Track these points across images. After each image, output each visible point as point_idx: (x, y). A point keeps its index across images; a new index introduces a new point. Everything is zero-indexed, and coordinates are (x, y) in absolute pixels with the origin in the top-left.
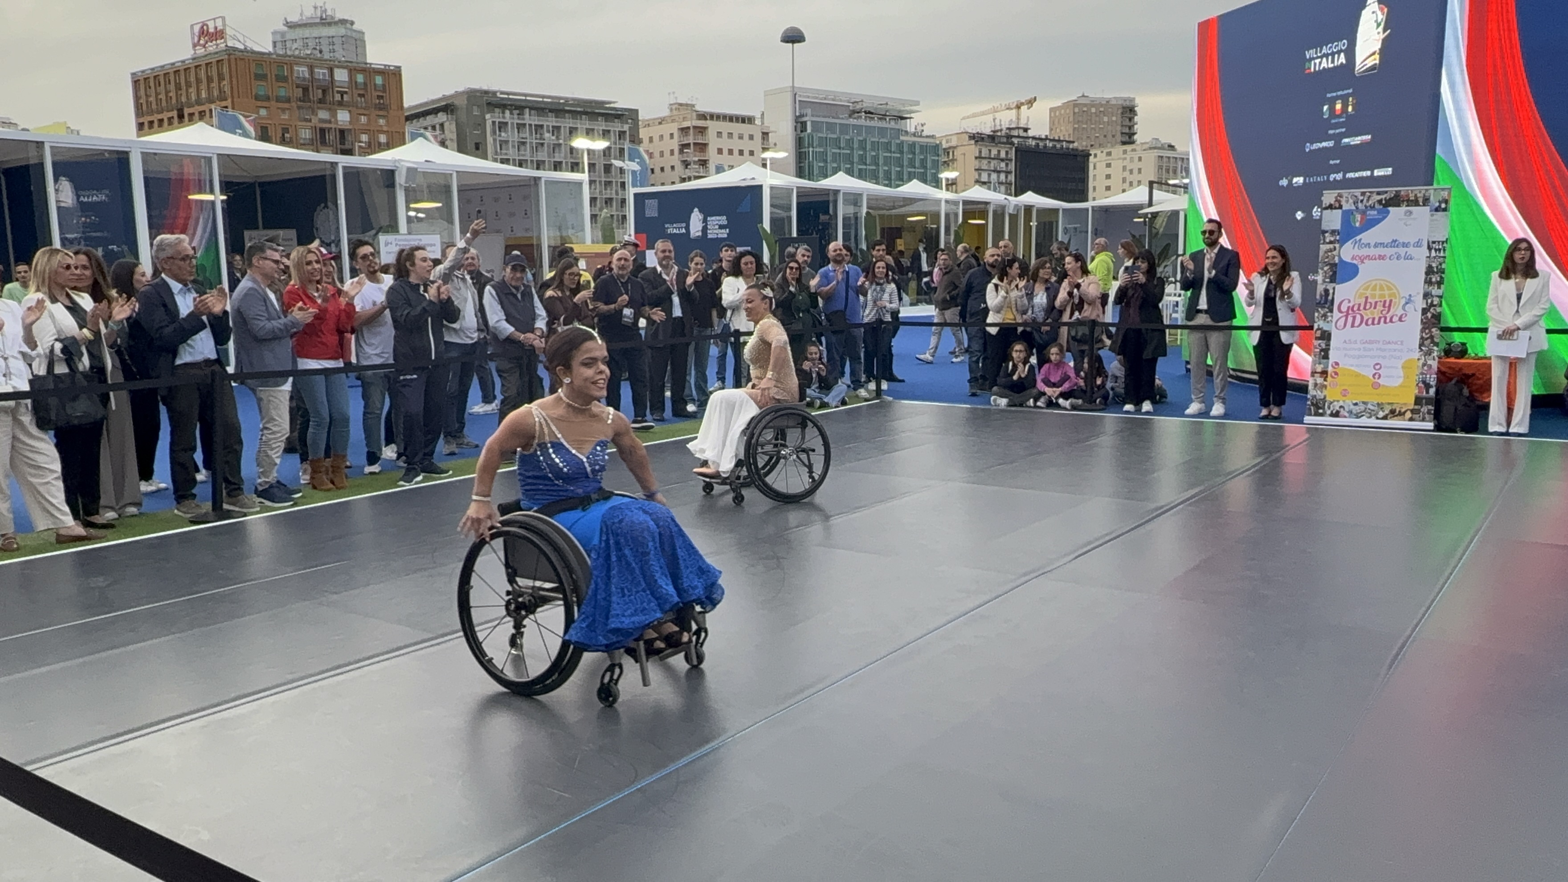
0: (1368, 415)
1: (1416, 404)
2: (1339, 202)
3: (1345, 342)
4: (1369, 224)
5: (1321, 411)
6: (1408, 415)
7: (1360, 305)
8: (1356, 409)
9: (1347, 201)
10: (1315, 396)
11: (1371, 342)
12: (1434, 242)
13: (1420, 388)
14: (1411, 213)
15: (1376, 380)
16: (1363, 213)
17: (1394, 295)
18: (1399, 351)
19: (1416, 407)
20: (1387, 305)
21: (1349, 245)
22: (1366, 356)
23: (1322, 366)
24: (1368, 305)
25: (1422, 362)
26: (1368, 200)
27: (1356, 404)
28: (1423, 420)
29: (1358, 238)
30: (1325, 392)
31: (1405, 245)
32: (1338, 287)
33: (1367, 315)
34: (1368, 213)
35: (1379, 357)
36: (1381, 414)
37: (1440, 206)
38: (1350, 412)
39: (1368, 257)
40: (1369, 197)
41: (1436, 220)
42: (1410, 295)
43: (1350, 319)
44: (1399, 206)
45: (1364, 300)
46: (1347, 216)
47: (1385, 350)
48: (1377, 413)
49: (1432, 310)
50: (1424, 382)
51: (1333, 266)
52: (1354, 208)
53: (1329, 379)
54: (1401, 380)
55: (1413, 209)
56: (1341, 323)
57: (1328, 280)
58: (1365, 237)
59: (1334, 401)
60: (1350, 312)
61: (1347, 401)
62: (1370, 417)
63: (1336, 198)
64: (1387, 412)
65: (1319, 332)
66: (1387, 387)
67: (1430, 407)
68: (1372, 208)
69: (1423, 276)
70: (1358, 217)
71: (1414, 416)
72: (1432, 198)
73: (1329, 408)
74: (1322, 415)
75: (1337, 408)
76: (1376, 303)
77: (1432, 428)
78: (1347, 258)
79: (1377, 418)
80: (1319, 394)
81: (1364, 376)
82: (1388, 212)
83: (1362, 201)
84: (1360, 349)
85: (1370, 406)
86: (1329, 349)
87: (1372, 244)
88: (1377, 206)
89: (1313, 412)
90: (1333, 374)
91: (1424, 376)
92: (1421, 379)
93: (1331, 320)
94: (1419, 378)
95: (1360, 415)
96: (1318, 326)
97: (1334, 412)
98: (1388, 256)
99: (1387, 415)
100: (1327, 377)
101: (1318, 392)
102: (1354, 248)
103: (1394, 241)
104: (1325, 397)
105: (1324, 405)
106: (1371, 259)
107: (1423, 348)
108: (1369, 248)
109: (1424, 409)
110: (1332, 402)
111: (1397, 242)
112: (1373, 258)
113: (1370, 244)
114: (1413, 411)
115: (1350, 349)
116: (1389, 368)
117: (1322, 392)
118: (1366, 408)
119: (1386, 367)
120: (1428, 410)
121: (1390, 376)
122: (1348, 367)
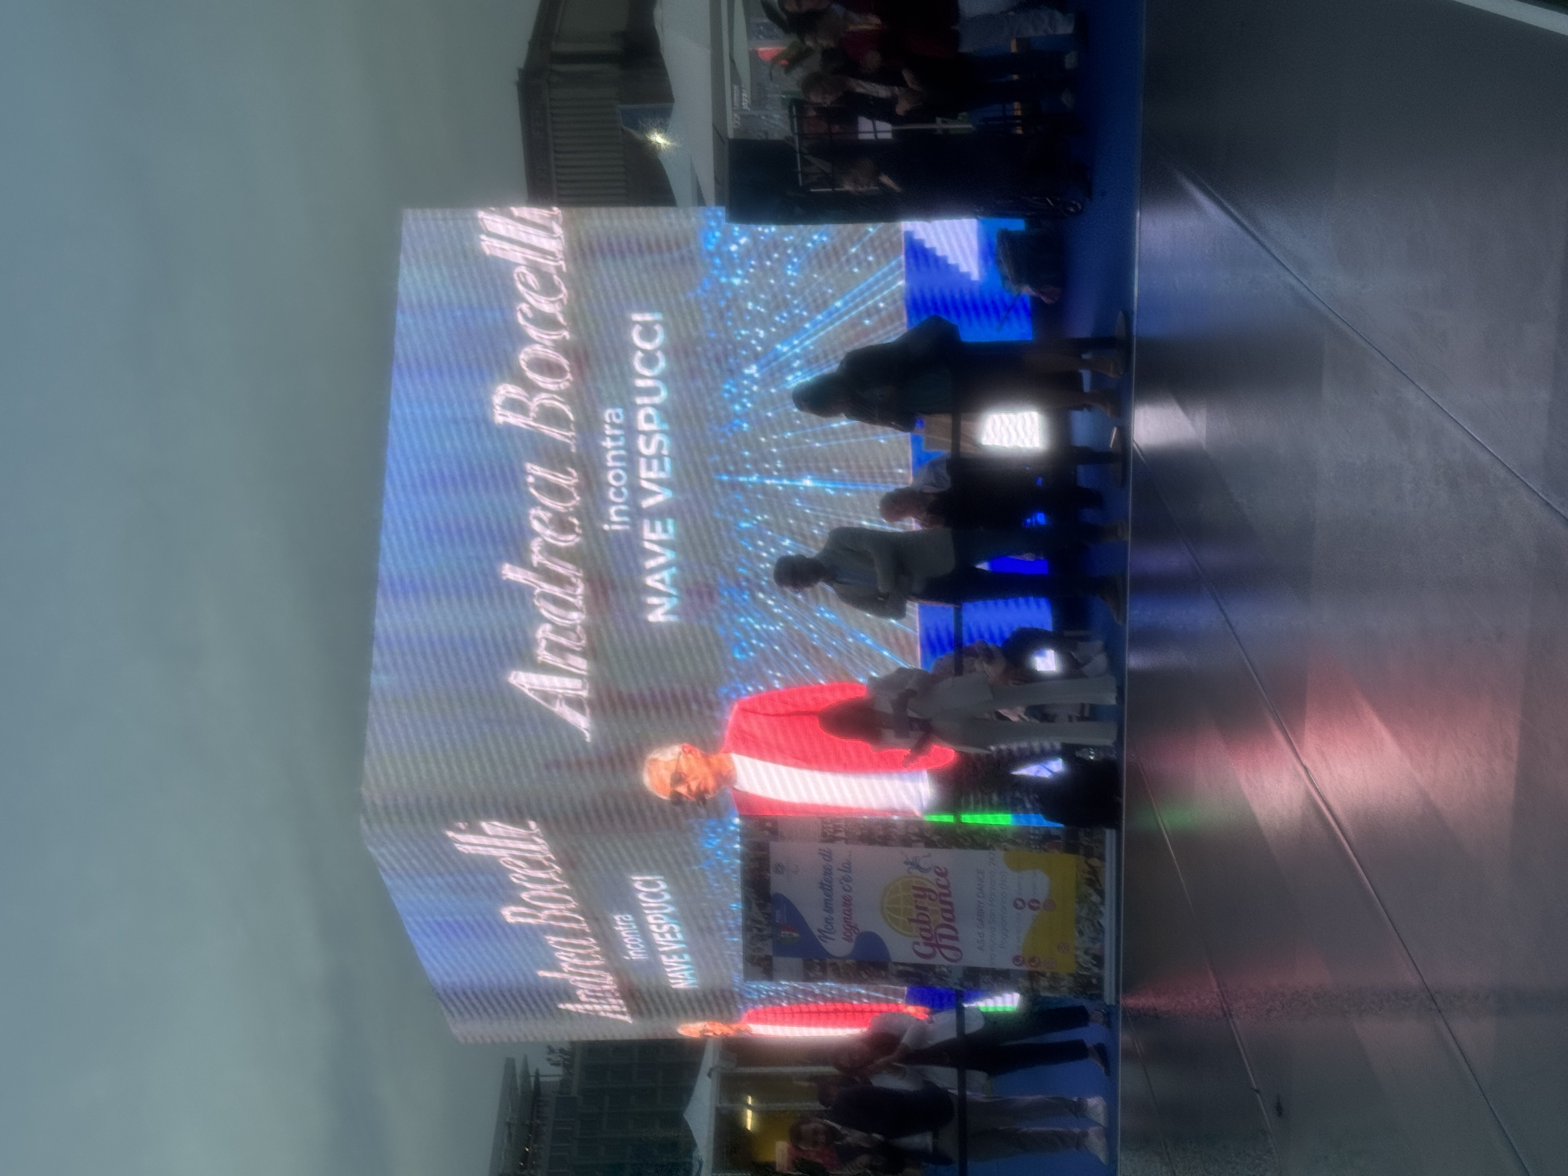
0: (1097, 917)
1: (1077, 853)
2: (760, 959)
3: (981, 948)
4: (796, 920)
5: (1094, 981)
6: (1095, 862)
7: (922, 930)
8: (1089, 933)
9: (760, 949)
10: (1068, 988)
11: (980, 913)
12: (824, 835)
13: (1051, 847)
15: (1042, 905)
18: (993, 876)
19: (1082, 851)
21: (828, 946)
22: (1004, 921)
23: (1020, 980)
24: (921, 918)
25: (1009, 846)
26: (759, 922)
27: (1081, 933)
28: (1102, 842)
29: (817, 933)
30: (1064, 974)
31: (828, 871)
32: (894, 958)
34: (777, 921)
35: (1004, 902)
36: (1095, 898)
38: (1094, 940)
39: (847, 921)
40: (754, 920)
42: (906, 863)
43: (945, 942)
44: (769, 881)
45: (914, 925)
46: (782, 949)
47: (993, 894)
48: (1094, 904)
49: (929, 836)
50: (1041, 842)
51: (860, 966)
52: (771, 939)
53: (1041, 969)
54: (1038, 872)
55: (773, 862)
57: (883, 973)
58: (815, 924)
59: (1078, 963)
61: (1077, 944)
62: (1101, 913)
64: (1091, 891)
65: (966, 984)
66: (1051, 890)
67: (1082, 833)
68: (770, 916)
70: (784, 934)
71: (1096, 854)
73: (1089, 969)
74: (1100, 979)
75: (1088, 958)
76: (917, 907)
77: (1114, 832)
78: (849, 947)
79: (1103, 903)
80: (1067, 983)
81: (1035, 922)
82: (777, 895)
83: (760, 930)
84: (993, 930)
85: (1083, 914)
86: (993, 969)
87: (826, 914)
88: (769, 909)
89: (1098, 991)
90: (1032, 964)
91: (1031, 842)
92: (1038, 847)
93: (946, 968)
94: (1036, 848)
95: (1098, 926)
96: (955, 984)
97: (1095, 962)
98: (844, 892)
99: (1096, 890)
100: (1039, 973)
101: (1063, 984)
102: (833, 939)
103: (822, 886)
104: (1071, 975)
105: (1084, 976)
106: (849, 915)
107: (988, 844)
108: (832, 919)
109: (1084, 840)
110: (1080, 965)
111: (824, 882)
112: (847, 912)
113: (825, 919)
114: (1088, 856)
115: (993, 941)
116: (1020, 889)
117: (1064, 979)
118: (1087, 919)
119: (1019, 893)
120: (1085, 836)
121: (1034, 888)
122: (1021, 945)
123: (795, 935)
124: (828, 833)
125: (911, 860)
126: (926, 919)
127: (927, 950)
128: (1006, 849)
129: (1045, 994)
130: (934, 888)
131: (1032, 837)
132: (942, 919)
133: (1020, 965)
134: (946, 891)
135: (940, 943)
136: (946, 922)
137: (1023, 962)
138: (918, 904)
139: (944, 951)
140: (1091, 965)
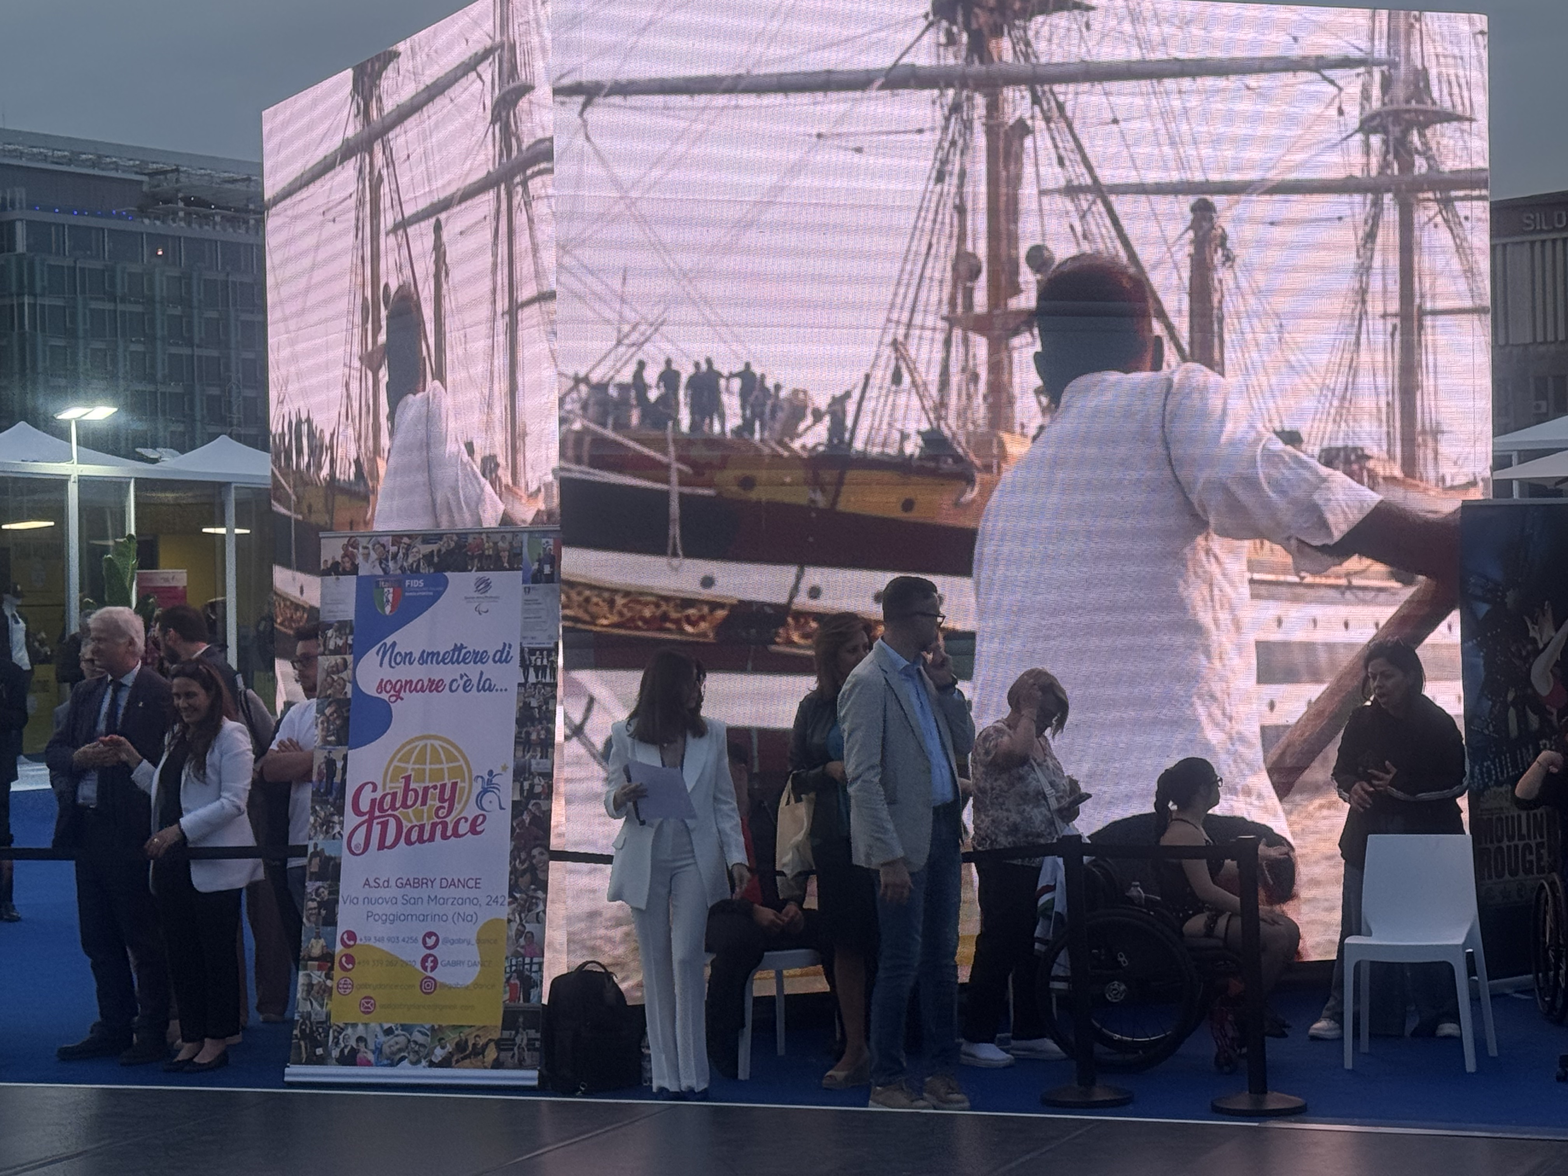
0: (412, 1057)
1: (504, 1028)
2: (352, 557)
3: (367, 883)
4: (409, 610)
5: (319, 1051)
6: (491, 1054)
8: (388, 1044)
9: (367, 556)
10: (309, 1014)
11: (419, 883)
12: (532, 651)
13: (513, 987)
14: (487, 584)
15: (429, 974)
16: (398, 584)
17: (456, 772)
18: (471, 901)
19: (506, 1034)
20: (446, 797)
21: (371, 658)
22: (406, 918)
24: (411, 793)
25: (514, 926)
26: (406, 555)
27: (389, 1032)
28: (520, 1065)
29: (389, 641)
30: (330, 1006)
31: (479, 657)
32: (353, 755)
33: (411, 821)
34: (407, 582)
35: (433, 919)
36: (439, 1054)
37: (540, 570)
38: (378, 1051)
39: (408, 685)
40: (409, 547)
41: (536, 602)
42: (491, 773)
43: (377, 829)
44: (465, 570)
46: (367, 589)
47: (445, 901)
48: (431, 1052)
49: (530, 807)
50: (520, 974)
51: (342, 705)
52: (381, 573)
53: (337, 972)
54: (477, 970)
55: (492, 575)
56: (359, 838)
57: (333, 738)
58: (403, 638)
59: (347, 1026)
60: (377, 813)
61: (372, 1025)
62: (415, 1063)
63: (345, 548)
64: (449, 1048)
65: (316, 861)
66: (450, 988)
67: (533, 1034)
68: (415, 572)
69: (513, 728)
70: (389, 593)
71: (505, 1056)
72: (525, 550)
73: (337, 1044)
74: (321, 1061)
75: (353, 1043)
76: (426, 790)
77: (535, 1083)
78: (369, 688)
79: (432, 1064)
80: (317, 1011)
81: (405, 964)
82: (446, 582)
83: (395, 556)
84: (394, 901)
85: (418, 1037)
86: (337, 901)
87: (417, 655)
88: (424, 570)
89: (304, 1055)
90: (344, 959)
91: (520, 959)
92: (514, 968)
93: (339, 833)
94: (511, 966)
95: (398, 1057)
96: (316, 845)
97: (346, 1051)
98: (447, 682)
99: (451, 1054)
100: (332, 968)
101: (315, 1004)
102: (381, 664)
103: (458, 648)
104: (328, 1015)
105: (328, 1036)
106: (415, 689)
107: (518, 895)
108: (411, 663)
109: (522, 1039)
110: (343, 1029)
111: (464, 651)
112: (419, 687)
113: (411, 653)
114: (501, 1044)
115: (377, 900)
116: (453, 942)
117: (322, 1006)
118: (409, 1041)
119: (446, 941)
120: (529, 1040)
121: (455, 964)
122: (372, 943)
123: (388, 609)
124: (533, 658)
125: (494, 781)
126: (409, 803)
127: (364, 806)
128: (509, 921)
129: (301, 979)
130: (454, 814)
131: (527, 960)
132: (410, 825)
133: (342, 939)
134: (449, 833)
135: (375, 821)
136: (405, 830)
137: (346, 946)
138: (432, 790)
139: (363, 830)
140: (342, 1045)
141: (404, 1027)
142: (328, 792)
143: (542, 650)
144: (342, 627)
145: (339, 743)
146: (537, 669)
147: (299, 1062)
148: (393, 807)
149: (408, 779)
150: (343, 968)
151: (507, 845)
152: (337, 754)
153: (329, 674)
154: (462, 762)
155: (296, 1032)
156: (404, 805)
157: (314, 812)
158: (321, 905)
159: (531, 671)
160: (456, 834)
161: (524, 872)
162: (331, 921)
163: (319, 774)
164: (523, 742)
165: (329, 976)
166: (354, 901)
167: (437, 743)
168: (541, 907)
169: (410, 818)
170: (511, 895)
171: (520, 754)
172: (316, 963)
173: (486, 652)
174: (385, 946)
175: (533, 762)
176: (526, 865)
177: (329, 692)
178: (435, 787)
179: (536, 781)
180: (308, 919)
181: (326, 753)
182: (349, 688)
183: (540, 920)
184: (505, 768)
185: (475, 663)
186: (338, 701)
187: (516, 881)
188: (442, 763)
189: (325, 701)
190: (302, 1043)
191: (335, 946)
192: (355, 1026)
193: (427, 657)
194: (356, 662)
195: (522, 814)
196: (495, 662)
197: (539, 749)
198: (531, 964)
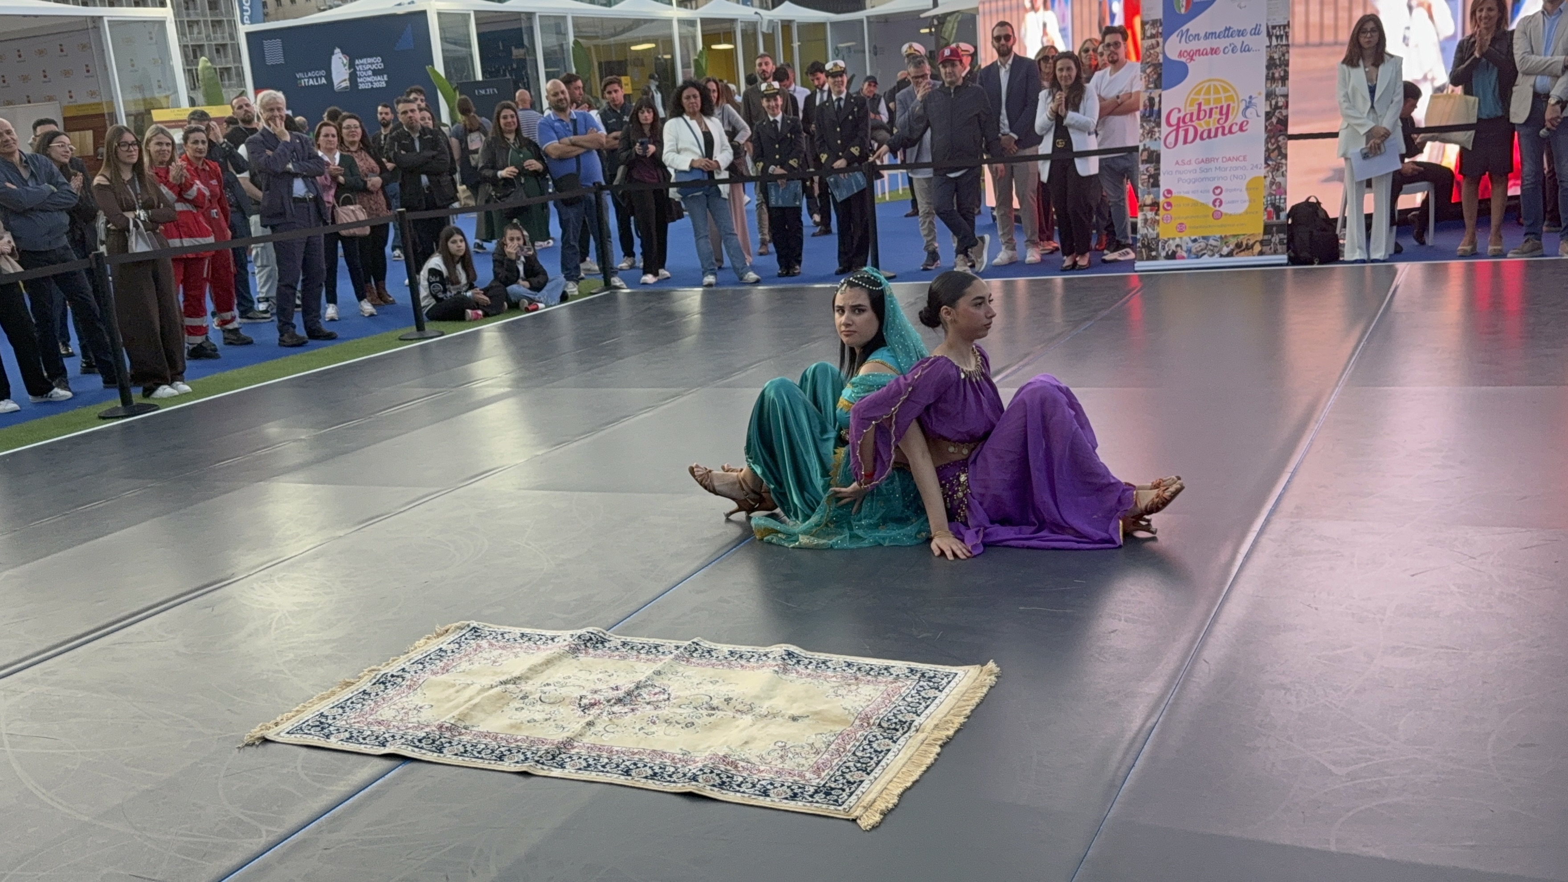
0: (1210, 253)
1: (1265, 233)
3: (1177, 163)
4: (1197, 9)
5: (1154, 253)
6: (1257, 248)
7: (1192, 114)
8: (1195, 247)
10: (1146, 235)
11: (1208, 160)
12: (1274, 27)
13: (1269, 214)
15: (1217, 208)
18: (1242, 168)
19: (1266, 237)
21: (1174, 38)
22: (1202, 180)
23: (1152, 196)
24: (1202, 114)
25: (1269, 179)
27: (1195, 241)
28: (1275, 252)
29: (1184, 28)
30: (1158, 229)
31: (1241, 33)
32: (1165, 94)
35: (1219, 179)
36: (1225, 250)
38: (1189, 251)
39: (1198, 52)
42: (1251, 97)
45: (1196, 107)
47: (1226, 169)
48: (1221, 249)
49: (1276, 114)
50: (1273, 205)
51: (1157, 66)
53: (1162, 212)
54: (1247, 204)
57: (1152, 86)
58: (1194, 26)
59: (1169, 239)
61: (1185, 237)
62: (1213, 255)
64: (1232, 247)
66: (1231, 215)
67: (1282, 236)
71: (1265, 248)
73: (1164, 249)
74: (1155, 258)
75: (1173, 248)
76: (1211, 110)
77: (1286, 261)
78: (1173, 56)
79: (1221, 256)
80: (1151, 233)
81: (1202, 204)
84: (1194, 171)
85: (1212, 242)
86: (1159, 174)
87: (1202, 35)
89: (1145, 257)
90: (1165, 205)
91: (1273, 197)
92: (1269, 202)
93: (1159, 137)
94: (1267, 201)
95: (1200, 254)
96: (1145, 145)
97: (1170, 253)
98: (1222, 49)
99: (1233, 250)
100: (1158, 210)
101: (1149, 229)
102: (1180, 42)
103: (1228, 29)
104: (1158, 235)
105: (1158, 245)
106: (1202, 54)
107: (1270, 163)
108: (1199, 40)
109: (1276, 239)
110: (1166, 242)
111: (1231, 30)
112: (1204, 53)
113: (1198, 35)
114: (1262, 243)
115: (1184, 172)
116: (1231, 191)
117: (1154, 230)
118: (1207, 245)
119: (1227, 190)
120: (1280, 239)
121: (1233, 202)
122: (1182, 195)
123: (1183, 11)
124: (1275, 31)
125: (1253, 101)
126: (1202, 117)
127: (1174, 121)
128: (1265, 177)
129: (1140, 216)
131: (1278, 197)
133: (1164, 194)
134: (1226, 131)
135: (1181, 130)
136: (1199, 133)
137: (1166, 197)
138: (1214, 111)
139: (1173, 134)
140: (1167, 250)
141: (1204, 238)
142: (1151, 114)
143: (1280, 27)
144: (1154, 23)
145: (1156, 87)
146: (1277, 37)
147: (1142, 260)
148: (1191, 120)
149: (1200, 105)
150: (1166, 210)
151: (1263, 136)
152: (1155, 94)
153: (1147, 50)
154: (1232, 93)
155: (1139, 244)
156: (1198, 119)
157: (1142, 126)
158: (1150, 177)
159: (1274, 39)
160: (1230, 132)
161: (1274, 150)
162: (1156, 184)
163: (1145, 105)
164: (1271, 78)
165: (1156, 214)
166: (1169, 173)
167: (1217, 83)
168: (1284, 169)
169: (1202, 126)
170: (1266, 163)
171: (1269, 85)
172: (1148, 208)
173: (1245, 30)
174: (1190, 196)
175: (1277, 89)
176: (1275, 146)
177: (1148, 60)
178: (1217, 108)
179: (1279, 99)
180: (1142, 184)
181: (1148, 94)
182: (1161, 57)
183: (1283, 175)
184: (1260, 94)
185: (1239, 36)
186: (1154, 65)
187: (1269, 156)
188: (1219, 93)
189: (1145, 64)
190: (1143, 250)
191: (1159, 197)
192: (1174, 239)
193: (1207, 36)
194: (1164, 42)
195: (1271, 118)
196: (1251, 34)
197: (1280, 82)
198: (1280, 199)
